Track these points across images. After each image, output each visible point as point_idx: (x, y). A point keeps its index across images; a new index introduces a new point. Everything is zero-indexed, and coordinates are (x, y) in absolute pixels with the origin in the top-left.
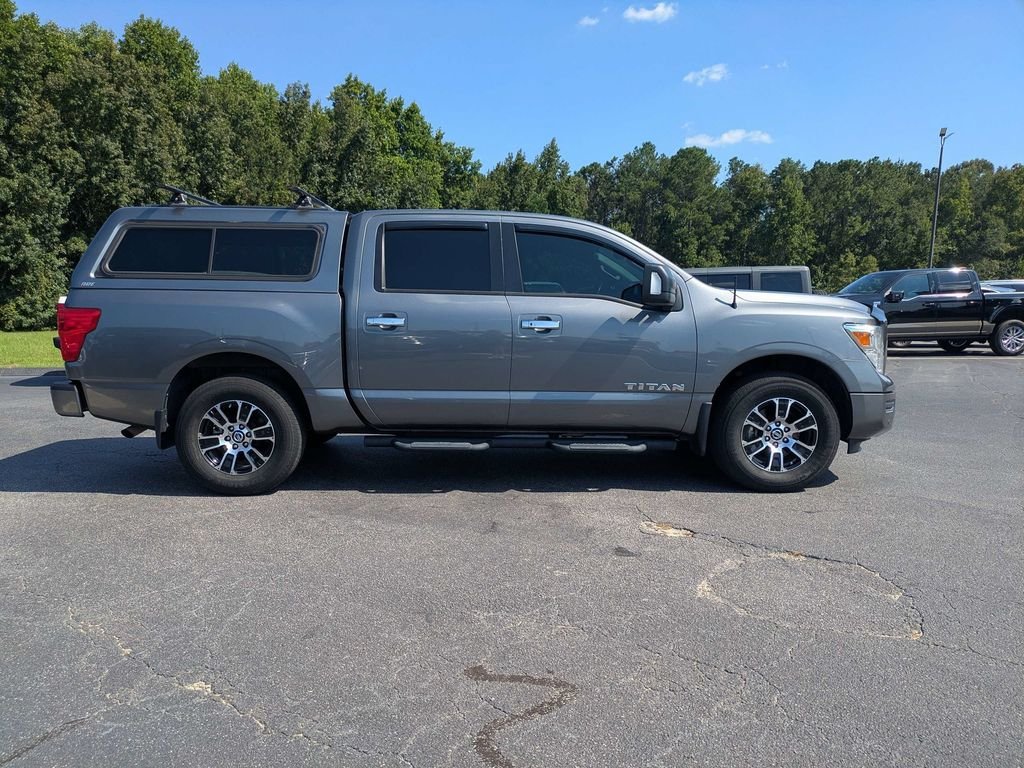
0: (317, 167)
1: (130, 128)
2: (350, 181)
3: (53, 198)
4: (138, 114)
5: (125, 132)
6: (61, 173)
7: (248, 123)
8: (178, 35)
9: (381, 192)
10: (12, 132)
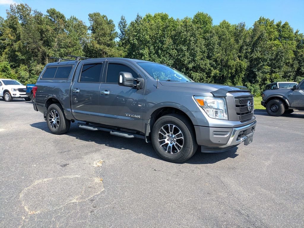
0: (245, 47)
1: (189, 42)
2: (256, 51)
3: (169, 63)
4: (192, 39)
5: (188, 44)
6: (172, 56)
7: (224, 37)
8: (208, 15)
9: (267, 53)
10: (162, 47)
